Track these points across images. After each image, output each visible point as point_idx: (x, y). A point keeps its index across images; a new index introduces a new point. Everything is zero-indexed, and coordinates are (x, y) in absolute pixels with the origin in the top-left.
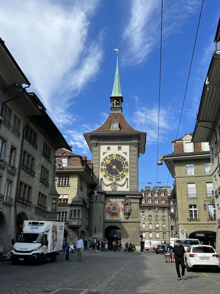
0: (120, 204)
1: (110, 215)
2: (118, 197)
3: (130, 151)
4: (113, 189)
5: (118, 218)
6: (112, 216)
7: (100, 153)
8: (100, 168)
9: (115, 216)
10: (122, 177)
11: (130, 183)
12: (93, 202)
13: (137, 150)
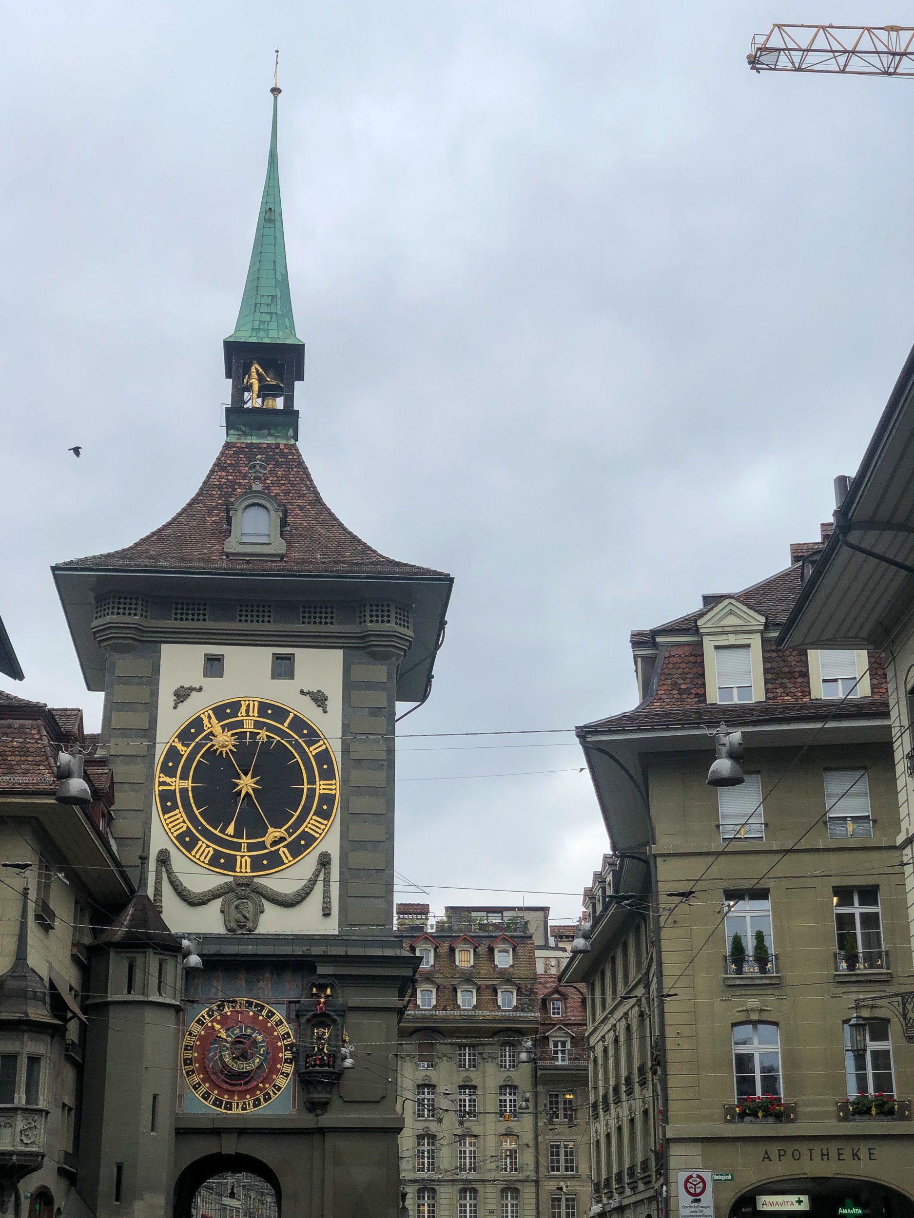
0: (278, 1016)
1: (215, 1085)
2: (267, 975)
3: (349, 686)
4: (233, 925)
5: (263, 1104)
6: (223, 1091)
7: (155, 694)
8: (157, 789)
9: (242, 1094)
10: (296, 849)
11: (342, 882)
12: (108, 1004)
13: (389, 677)
